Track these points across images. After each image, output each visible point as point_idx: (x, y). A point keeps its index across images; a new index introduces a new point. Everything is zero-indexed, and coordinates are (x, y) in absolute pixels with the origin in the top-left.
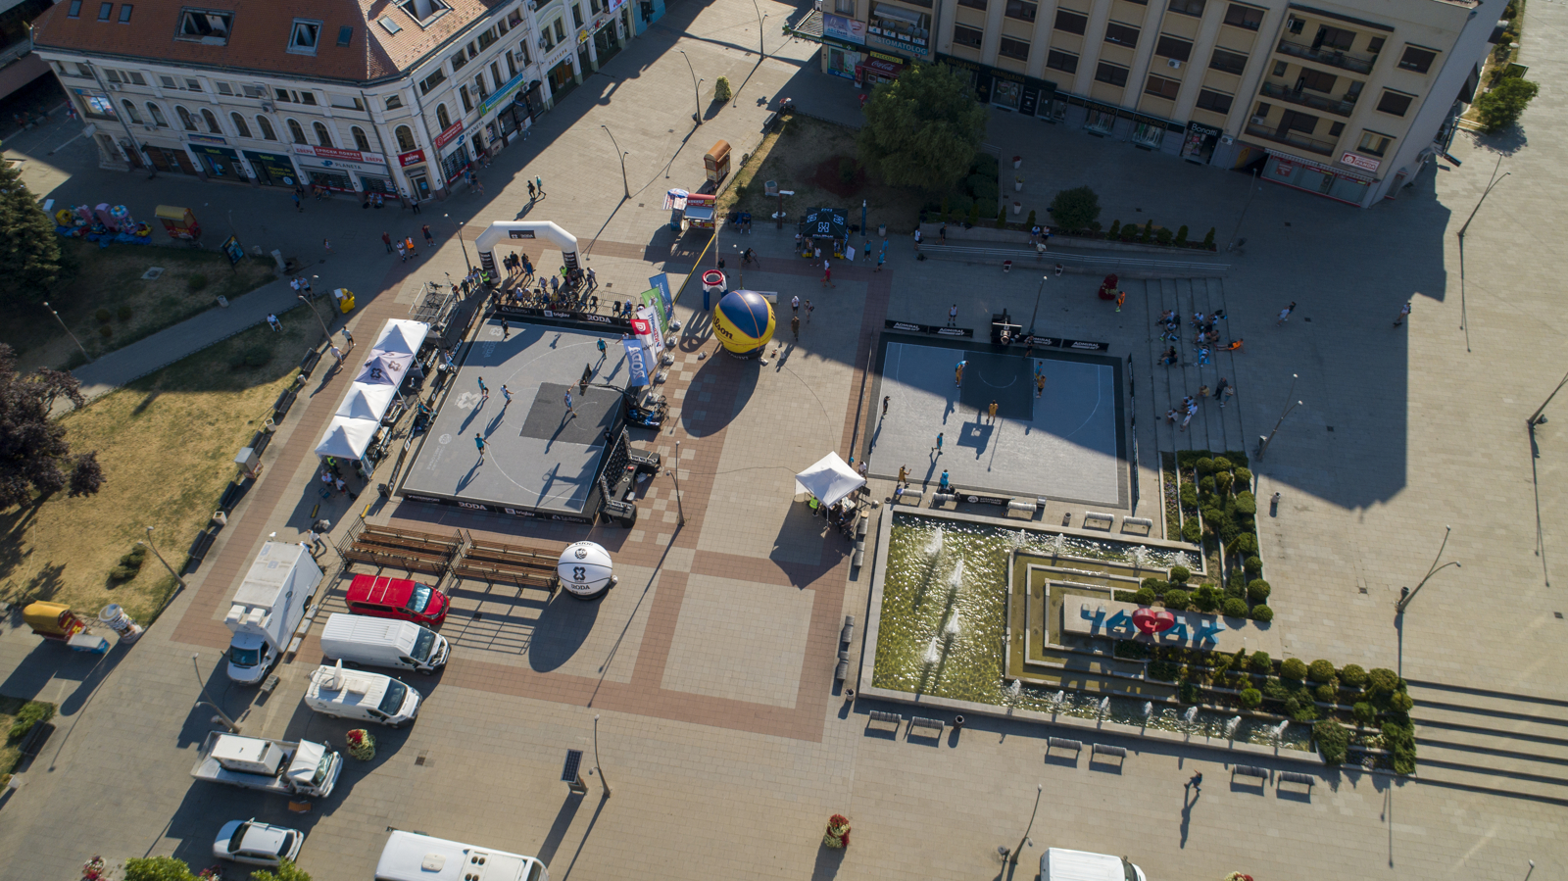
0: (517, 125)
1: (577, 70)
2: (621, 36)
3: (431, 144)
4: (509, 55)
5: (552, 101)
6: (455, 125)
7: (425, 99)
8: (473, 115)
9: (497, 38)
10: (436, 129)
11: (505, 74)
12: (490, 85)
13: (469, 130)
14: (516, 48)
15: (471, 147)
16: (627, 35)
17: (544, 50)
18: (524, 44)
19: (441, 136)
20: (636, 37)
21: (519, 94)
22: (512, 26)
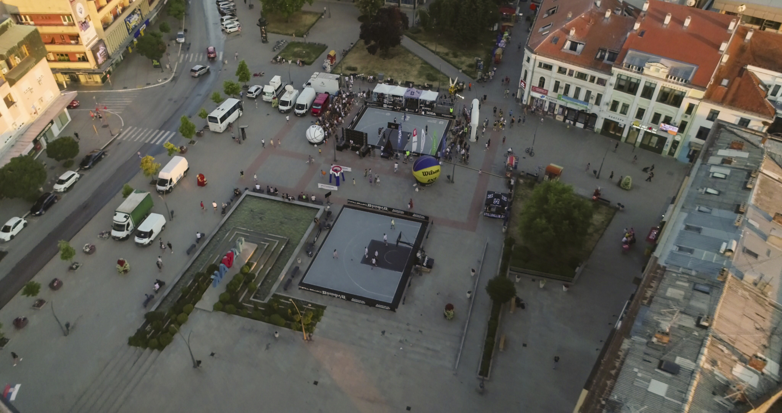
0: (575, 121)
1: (625, 135)
2: (667, 149)
3: (530, 85)
4: (589, 93)
5: (600, 132)
6: (545, 90)
7: (537, 69)
8: (555, 95)
9: (586, 80)
10: (536, 83)
11: (582, 97)
12: (572, 93)
13: (549, 98)
14: (594, 94)
15: (547, 105)
16: (671, 153)
17: (610, 108)
18: (599, 96)
19: (536, 87)
20: (676, 159)
21: (583, 110)
22: (598, 83)
